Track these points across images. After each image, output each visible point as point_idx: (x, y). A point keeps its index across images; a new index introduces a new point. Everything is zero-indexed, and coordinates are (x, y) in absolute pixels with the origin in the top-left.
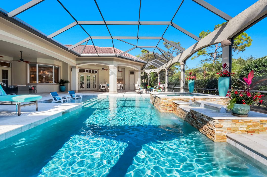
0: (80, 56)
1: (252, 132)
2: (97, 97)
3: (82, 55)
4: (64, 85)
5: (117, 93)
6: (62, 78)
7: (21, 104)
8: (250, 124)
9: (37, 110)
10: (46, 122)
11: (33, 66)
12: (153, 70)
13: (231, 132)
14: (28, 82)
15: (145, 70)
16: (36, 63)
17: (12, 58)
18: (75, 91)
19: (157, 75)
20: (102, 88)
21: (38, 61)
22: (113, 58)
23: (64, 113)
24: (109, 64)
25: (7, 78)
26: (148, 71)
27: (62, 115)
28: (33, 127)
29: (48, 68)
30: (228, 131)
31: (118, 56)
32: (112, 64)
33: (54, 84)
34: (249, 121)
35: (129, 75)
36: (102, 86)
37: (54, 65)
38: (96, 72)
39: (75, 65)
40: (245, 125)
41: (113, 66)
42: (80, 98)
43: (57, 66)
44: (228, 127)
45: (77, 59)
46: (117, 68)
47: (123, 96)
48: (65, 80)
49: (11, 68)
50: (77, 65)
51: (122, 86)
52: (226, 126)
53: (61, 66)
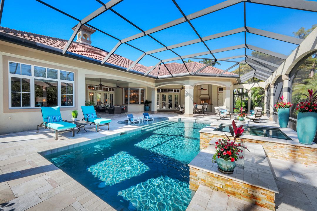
0: (157, 78)
1: (231, 194)
2: (168, 119)
3: (159, 77)
4: (148, 106)
5: (194, 116)
6: (147, 99)
7: (99, 125)
8: (229, 183)
9: (109, 129)
10: (107, 139)
11: (126, 91)
12: (256, 85)
13: (206, 185)
14: (124, 103)
15: (243, 85)
16: (128, 87)
17: (115, 84)
18: (154, 112)
19: (263, 93)
20: (180, 109)
21: (129, 86)
22: (189, 77)
23: (122, 134)
24: (185, 84)
25: (112, 100)
26: (248, 87)
27: (120, 135)
28: (98, 141)
29: (137, 91)
30: (203, 183)
31: (192, 74)
32: (188, 84)
33: (140, 105)
34: (228, 179)
35: (218, 92)
36: (180, 107)
37: (140, 87)
38: (178, 91)
39: (154, 87)
40: (222, 182)
41: (189, 85)
42: (152, 120)
43: (143, 88)
44: (203, 178)
45: (156, 82)
46: (193, 88)
47: (195, 120)
48: (149, 100)
49: (115, 92)
50: (156, 86)
51: (206, 107)
52: (200, 176)
53: (146, 88)
